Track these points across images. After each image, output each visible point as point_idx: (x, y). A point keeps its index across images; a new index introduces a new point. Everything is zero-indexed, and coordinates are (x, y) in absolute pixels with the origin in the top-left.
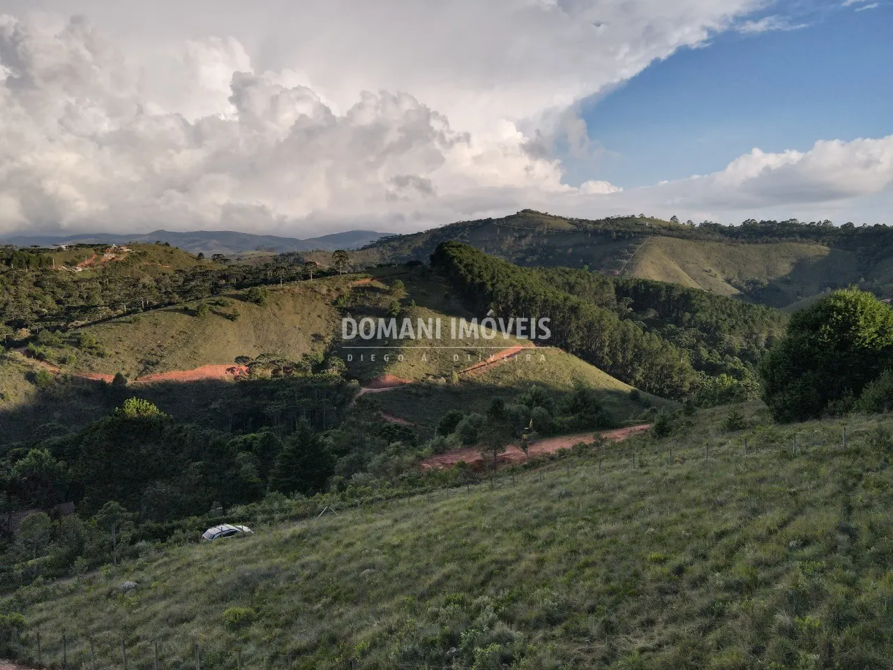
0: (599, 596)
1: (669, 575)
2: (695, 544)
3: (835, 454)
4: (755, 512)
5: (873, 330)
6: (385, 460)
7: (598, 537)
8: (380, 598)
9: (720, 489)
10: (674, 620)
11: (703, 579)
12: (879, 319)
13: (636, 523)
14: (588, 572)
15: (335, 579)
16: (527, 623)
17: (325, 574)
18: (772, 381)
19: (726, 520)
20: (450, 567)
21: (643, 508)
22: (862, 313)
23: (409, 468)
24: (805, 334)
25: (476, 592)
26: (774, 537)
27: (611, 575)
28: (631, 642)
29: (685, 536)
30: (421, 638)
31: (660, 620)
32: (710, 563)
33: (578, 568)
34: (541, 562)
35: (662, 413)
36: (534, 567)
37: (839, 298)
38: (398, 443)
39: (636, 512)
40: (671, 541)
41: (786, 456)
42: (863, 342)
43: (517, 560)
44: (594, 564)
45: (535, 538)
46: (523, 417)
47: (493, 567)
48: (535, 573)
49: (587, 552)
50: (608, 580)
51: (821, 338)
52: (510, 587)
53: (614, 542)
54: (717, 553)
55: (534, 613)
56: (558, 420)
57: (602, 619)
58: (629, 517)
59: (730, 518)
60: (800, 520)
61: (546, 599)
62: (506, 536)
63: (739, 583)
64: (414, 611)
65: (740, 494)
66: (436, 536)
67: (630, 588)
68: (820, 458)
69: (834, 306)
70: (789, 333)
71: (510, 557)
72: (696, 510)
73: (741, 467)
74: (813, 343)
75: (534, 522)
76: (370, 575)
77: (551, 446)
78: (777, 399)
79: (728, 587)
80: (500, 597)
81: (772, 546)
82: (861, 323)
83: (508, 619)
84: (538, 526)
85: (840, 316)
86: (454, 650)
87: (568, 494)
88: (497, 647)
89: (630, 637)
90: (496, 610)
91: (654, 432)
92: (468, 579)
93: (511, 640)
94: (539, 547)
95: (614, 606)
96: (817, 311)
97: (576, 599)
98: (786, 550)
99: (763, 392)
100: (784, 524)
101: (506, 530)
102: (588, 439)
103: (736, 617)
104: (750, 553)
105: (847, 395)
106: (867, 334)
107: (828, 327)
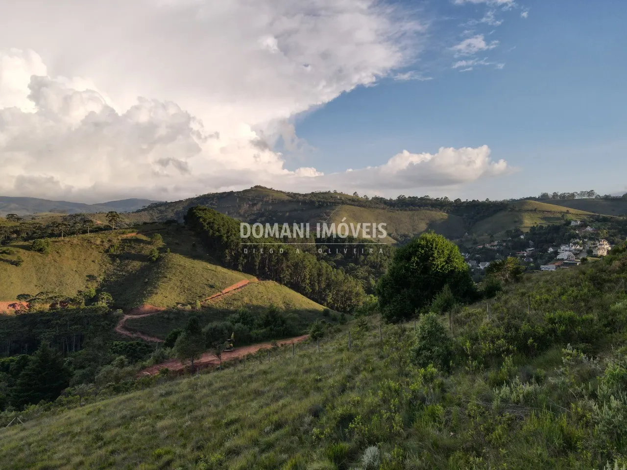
5: (442, 259)
12: (446, 252)
18: (383, 296)
22: (436, 248)
23: (125, 377)
24: (403, 263)
37: (423, 239)
38: (122, 357)
42: (437, 268)
46: (227, 332)
51: (412, 266)
56: (254, 332)
69: (420, 244)
70: (394, 263)
74: (407, 269)
78: (386, 309)
82: (436, 255)
85: (423, 251)
91: (311, 338)
96: (410, 247)
105: (426, 304)
106: (439, 263)
107: (416, 258)
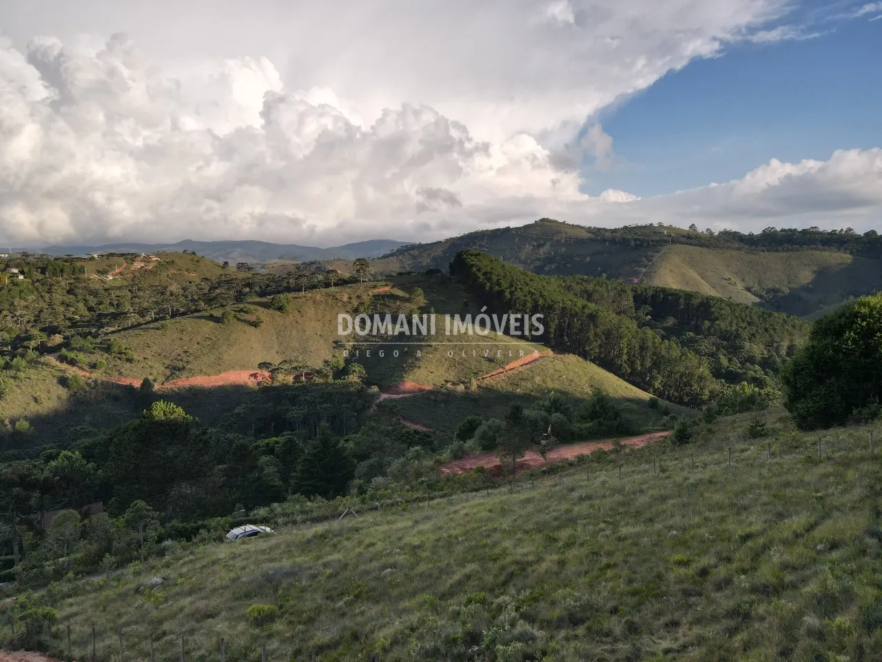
0: (622, 597)
1: (693, 577)
2: (719, 547)
3: (862, 459)
4: (781, 516)
6: (404, 465)
7: (620, 539)
8: (401, 597)
9: (744, 492)
10: (698, 621)
11: (728, 582)
13: (658, 526)
14: (610, 573)
15: (357, 578)
16: (549, 622)
17: (347, 573)
18: (796, 388)
19: (751, 524)
20: (471, 567)
21: (664, 511)
23: (428, 472)
24: (829, 340)
25: (497, 591)
26: (800, 540)
27: (634, 576)
28: (655, 643)
29: (709, 539)
30: (443, 636)
31: (684, 621)
32: (735, 565)
33: (600, 569)
34: (562, 563)
35: (682, 419)
36: (556, 568)
37: (864, 305)
38: (417, 448)
39: (658, 515)
40: (695, 544)
41: (811, 461)
43: (538, 561)
44: (615, 565)
45: (555, 540)
46: (542, 423)
47: (514, 567)
48: (557, 574)
49: (610, 554)
50: (630, 581)
51: (845, 344)
52: (532, 587)
53: (636, 544)
54: (741, 556)
55: (557, 612)
56: (576, 426)
57: (625, 619)
58: (651, 520)
59: (755, 522)
60: (828, 523)
61: (567, 599)
62: (526, 537)
63: (766, 586)
64: (435, 609)
65: (765, 499)
66: (456, 538)
67: (653, 589)
68: (847, 463)
69: (859, 312)
70: (812, 339)
71: (531, 558)
72: (719, 514)
73: (765, 472)
74: (837, 350)
75: (556, 523)
76: (392, 574)
77: (570, 452)
78: (799, 406)
79: (754, 590)
80: (521, 597)
81: (799, 549)
83: (530, 618)
84: (559, 528)
85: (865, 323)
86: (476, 648)
87: (589, 497)
88: (519, 645)
89: (654, 638)
90: (517, 609)
91: (673, 438)
92: (489, 579)
93: (533, 639)
94: (560, 549)
95: (637, 607)
96: (840, 318)
97: (598, 599)
98: (813, 554)
99: (786, 400)
100: (811, 528)
101: (526, 532)
102: (607, 446)
103: (762, 619)
104: (777, 556)
105: (873, 403)
107: (852, 333)
